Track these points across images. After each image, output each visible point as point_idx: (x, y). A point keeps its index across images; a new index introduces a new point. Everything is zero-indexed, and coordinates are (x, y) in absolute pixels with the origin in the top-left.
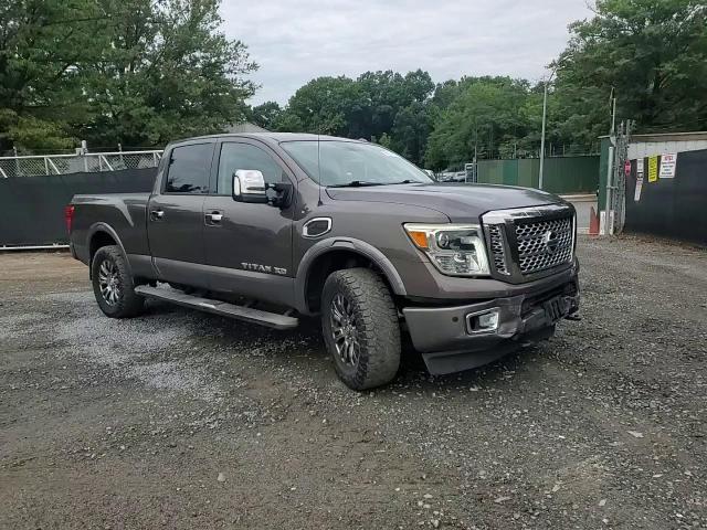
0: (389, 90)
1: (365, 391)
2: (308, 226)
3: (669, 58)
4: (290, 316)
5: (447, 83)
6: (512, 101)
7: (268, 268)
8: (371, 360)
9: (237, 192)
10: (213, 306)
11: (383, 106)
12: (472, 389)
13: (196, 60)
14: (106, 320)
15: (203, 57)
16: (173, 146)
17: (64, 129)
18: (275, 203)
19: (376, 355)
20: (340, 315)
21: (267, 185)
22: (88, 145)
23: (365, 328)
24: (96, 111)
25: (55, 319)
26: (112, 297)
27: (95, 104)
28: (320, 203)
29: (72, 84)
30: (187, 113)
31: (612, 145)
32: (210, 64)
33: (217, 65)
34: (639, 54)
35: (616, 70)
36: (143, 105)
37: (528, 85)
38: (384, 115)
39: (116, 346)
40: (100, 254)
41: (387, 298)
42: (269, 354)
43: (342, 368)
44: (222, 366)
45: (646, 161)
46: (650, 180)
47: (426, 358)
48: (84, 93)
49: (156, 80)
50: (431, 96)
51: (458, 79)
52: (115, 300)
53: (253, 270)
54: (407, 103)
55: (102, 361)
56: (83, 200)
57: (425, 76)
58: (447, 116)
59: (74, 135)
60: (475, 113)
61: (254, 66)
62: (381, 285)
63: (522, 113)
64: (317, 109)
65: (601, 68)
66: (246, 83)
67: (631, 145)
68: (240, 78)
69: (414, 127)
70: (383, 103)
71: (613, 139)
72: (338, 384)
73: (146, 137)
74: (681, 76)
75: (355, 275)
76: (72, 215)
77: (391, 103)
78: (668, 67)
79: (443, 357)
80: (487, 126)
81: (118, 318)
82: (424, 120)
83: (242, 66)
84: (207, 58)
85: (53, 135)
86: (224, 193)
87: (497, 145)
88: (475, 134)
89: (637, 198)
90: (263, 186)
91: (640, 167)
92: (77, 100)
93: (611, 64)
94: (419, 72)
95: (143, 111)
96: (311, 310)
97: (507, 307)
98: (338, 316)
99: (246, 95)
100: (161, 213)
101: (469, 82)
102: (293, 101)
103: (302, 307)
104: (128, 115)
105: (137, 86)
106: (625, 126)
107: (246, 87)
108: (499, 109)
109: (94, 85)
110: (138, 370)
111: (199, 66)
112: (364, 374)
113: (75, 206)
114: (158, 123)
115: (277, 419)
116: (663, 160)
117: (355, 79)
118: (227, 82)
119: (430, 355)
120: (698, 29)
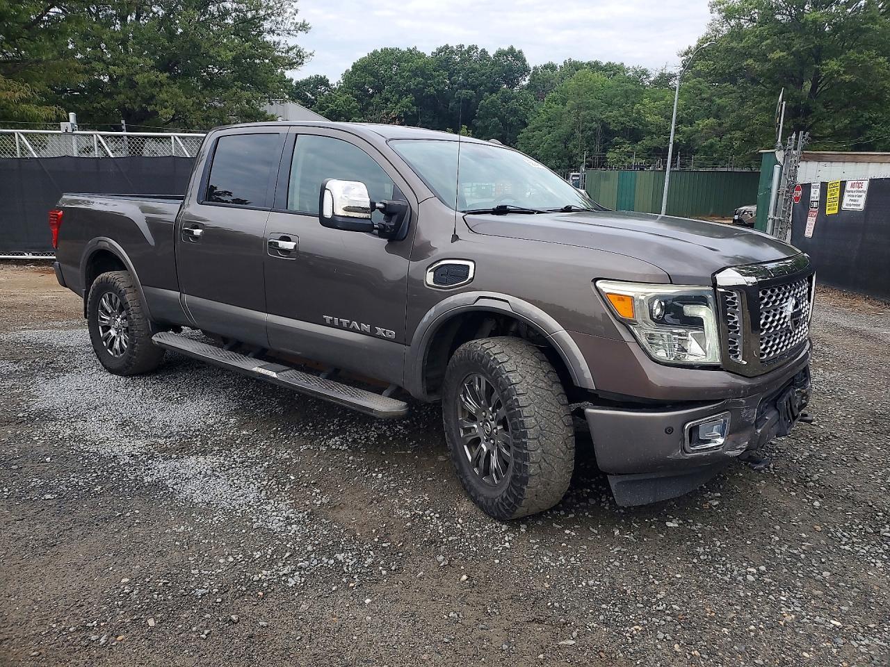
0: (474, 70)
1: (514, 523)
2: (435, 271)
3: (834, 54)
4: (391, 396)
5: (546, 67)
6: (626, 94)
7: (367, 327)
8: (531, 482)
9: (328, 213)
10: (274, 375)
11: (464, 91)
12: (669, 524)
13: (225, 13)
14: (107, 377)
15: (236, 10)
16: (220, 133)
17: (44, 94)
18: (382, 233)
19: (540, 475)
20: (474, 405)
21: (373, 204)
22: (78, 120)
23: (525, 435)
24: (86, 72)
25: (29, 374)
26: (117, 345)
27: (86, 61)
28: (455, 238)
29: (55, 32)
30: (211, 84)
31: (777, 163)
32: (244, 20)
33: (254, 23)
34: (798, 45)
35: (768, 66)
36: (152, 68)
37: (648, 76)
38: (467, 102)
39: (124, 424)
40: (101, 282)
41: (558, 388)
42: (354, 448)
43: (473, 481)
44: (287, 467)
45: (824, 186)
46: (828, 212)
47: (613, 482)
48: (70, 46)
49: (171, 35)
50: (525, 82)
51: (559, 62)
52: (122, 350)
53: (340, 327)
54: (493, 90)
55: (105, 451)
56: (77, 202)
57: (518, 56)
58: (543, 110)
59: (56, 103)
60: (580, 108)
61: (304, 27)
62: (546, 366)
63: (638, 112)
64: (379, 89)
65: (750, 61)
66: (292, 49)
67: (802, 164)
68: (285, 41)
69: (502, 119)
70: (463, 86)
71: (780, 155)
72: (466, 506)
73: (156, 113)
74: (847, 78)
75: (507, 350)
76: (59, 222)
77: (474, 88)
78: (833, 65)
79: (640, 481)
80: (594, 125)
81: (126, 376)
82: (514, 112)
83: (288, 26)
84: (241, 11)
85: (27, 101)
86: (296, 208)
87: (605, 150)
88: (579, 135)
89: (809, 232)
90: (368, 205)
91: (815, 194)
92: (61, 55)
93: (763, 58)
94: (512, 50)
95: (153, 77)
96: (429, 392)
97: (740, 411)
98: (472, 406)
99: (292, 65)
100: (197, 232)
101: (574, 67)
102: (348, 77)
103: (416, 388)
104: (131, 80)
105: (145, 42)
106: (797, 139)
107: (292, 54)
108: (610, 104)
109: (85, 36)
110: (162, 468)
111: (230, 21)
112: (518, 501)
113: (64, 209)
114: (172, 96)
115: (388, 570)
116: (848, 187)
117: (428, 54)
118: (266, 46)
119: (620, 479)
120: (873, 19)
